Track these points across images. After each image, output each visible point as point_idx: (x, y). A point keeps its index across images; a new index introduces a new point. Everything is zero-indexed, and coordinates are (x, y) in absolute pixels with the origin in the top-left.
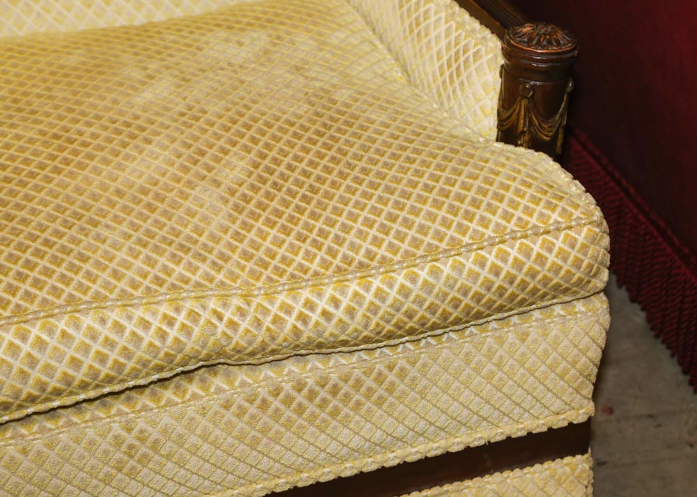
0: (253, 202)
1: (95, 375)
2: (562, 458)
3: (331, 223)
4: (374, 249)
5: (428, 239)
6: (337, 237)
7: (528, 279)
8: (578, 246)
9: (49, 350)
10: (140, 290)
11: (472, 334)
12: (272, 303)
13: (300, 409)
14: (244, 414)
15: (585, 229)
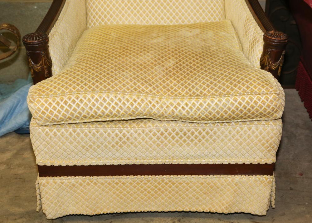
0: (172, 73)
1: (111, 113)
2: (263, 175)
3: (192, 82)
4: (203, 91)
5: (220, 91)
6: (193, 86)
7: (251, 109)
8: (269, 100)
9: (99, 102)
10: (129, 91)
11: (232, 125)
12: (168, 102)
13: (173, 138)
14: (155, 135)
15: (273, 95)
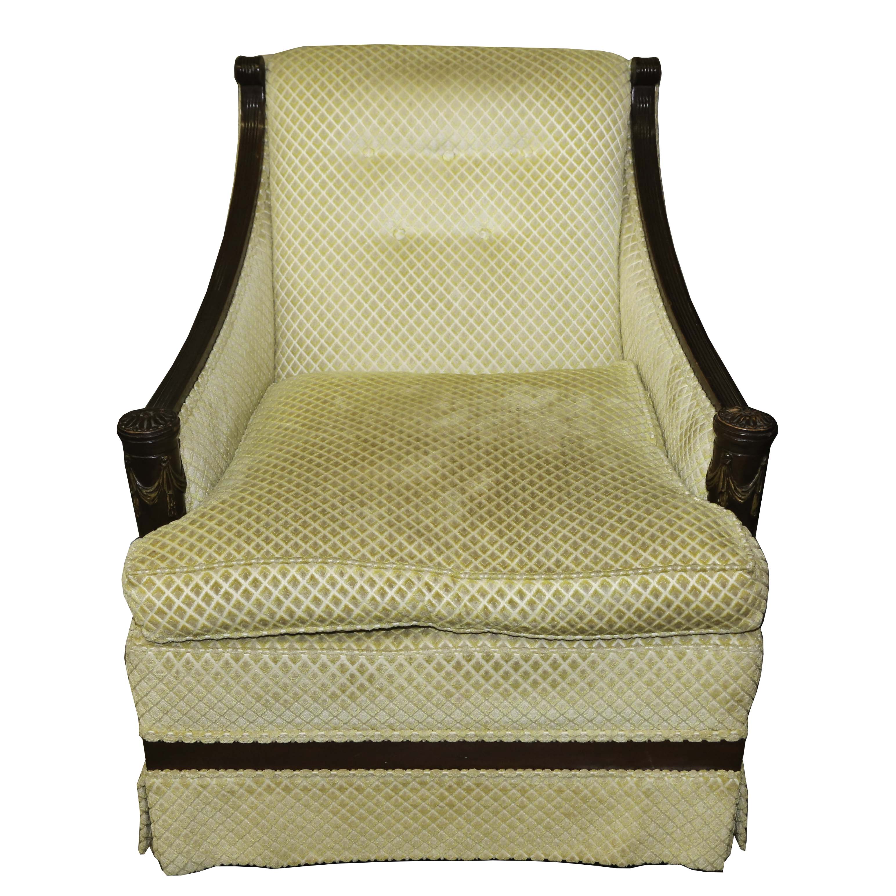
0: (485, 509)
1: (330, 613)
3: (536, 534)
4: (563, 559)
5: (606, 559)
6: (538, 545)
7: (683, 606)
8: (729, 586)
9: (300, 587)
10: (376, 557)
11: (638, 645)
12: (473, 586)
13: (487, 676)
14: (441, 670)
15: (737, 574)
